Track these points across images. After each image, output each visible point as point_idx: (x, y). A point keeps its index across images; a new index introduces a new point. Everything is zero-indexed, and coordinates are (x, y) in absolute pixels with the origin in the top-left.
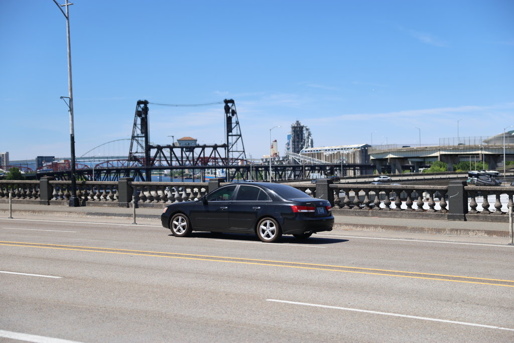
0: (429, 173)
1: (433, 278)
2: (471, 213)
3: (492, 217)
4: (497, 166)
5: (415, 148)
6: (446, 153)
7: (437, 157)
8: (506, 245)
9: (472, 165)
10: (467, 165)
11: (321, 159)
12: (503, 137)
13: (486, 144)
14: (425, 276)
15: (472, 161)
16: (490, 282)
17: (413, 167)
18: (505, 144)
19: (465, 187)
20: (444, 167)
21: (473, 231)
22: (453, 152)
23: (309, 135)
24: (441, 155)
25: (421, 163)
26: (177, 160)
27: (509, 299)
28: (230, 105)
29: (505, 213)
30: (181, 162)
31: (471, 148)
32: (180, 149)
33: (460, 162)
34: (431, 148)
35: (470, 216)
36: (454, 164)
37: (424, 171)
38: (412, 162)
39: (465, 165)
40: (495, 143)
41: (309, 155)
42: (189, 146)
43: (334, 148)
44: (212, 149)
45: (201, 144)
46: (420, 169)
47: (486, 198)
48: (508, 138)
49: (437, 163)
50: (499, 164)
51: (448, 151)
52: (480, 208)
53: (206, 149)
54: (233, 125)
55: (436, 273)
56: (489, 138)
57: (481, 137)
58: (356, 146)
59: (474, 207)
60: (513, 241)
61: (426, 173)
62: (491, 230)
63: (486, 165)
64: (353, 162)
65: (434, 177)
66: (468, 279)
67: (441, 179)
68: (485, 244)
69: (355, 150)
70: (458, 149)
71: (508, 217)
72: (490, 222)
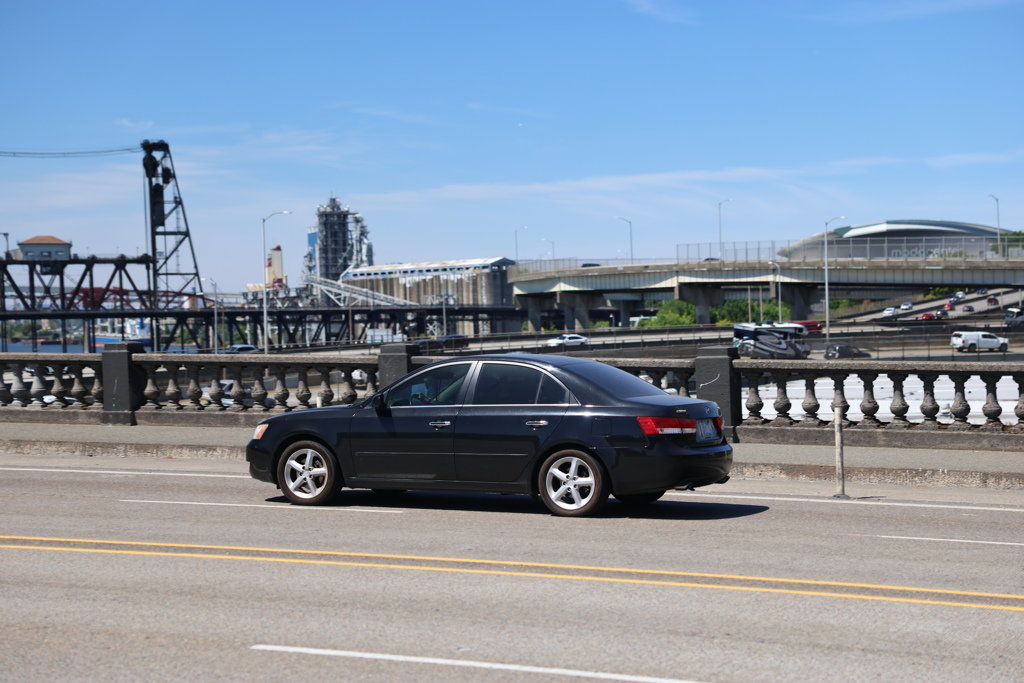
0: (654, 327)
1: (659, 580)
2: (748, 424)
3: (796, 432)
4: (811, 312)
5: (620, 267)
6: (694, 280)
7: (671, 289)
8: (829, 498)
9: (753, 310)
10: (741, 309)
11: (392, 294)
12: (823, 243)
13: (785, 259)
14: (641, 576)
15: (753, 300)
16: (790, 586)
17: (617, 314)
18: (827, 259)
19: (734, 361)
20: (689, 314)
21: (754, 466)
22: (709, 277)
23: (363, 233)
24: (682, 286)
25: (635, 303)
26: (20, 296)
27: (832, 626)
28: (158, 155)
29: (826, 423)
30: (29, 302)
31: (751, 269)
32: (26, 267)
33: (725, 301)
34: (657, 267)
35: (746, 430)
36: (713, 306)
37: (641, 324)
38: (613, 302)
39: (737, 310)
40: (805, 257)
41: (363, 284)
42: (50, 258)
43: (424, 266)
44: (111, 267)
45: (84, 254)
46: (632, 319)
47: (782, 387)
48: (835, 246)
49: (672, 305)
50: (815, 307)
51: (697, 277)
52: (769, 412)
53: (97, 268)
54: (168, 208)
55: (667, 569)
56: (793, 245)
57: (773, 242)
58: (479, 262)
59: (755, 410)
60: (843, 490)
61: (646, 328)
62: (796, 463)
63: (786, 309)
64: (471, 302)
65: (665, 337)
66: (740, 581)
67: (682, 342)
68: (780, 496)
69: (477, 271)
70: (721, 271)
71: (833, 432)
72: (793, 443)
